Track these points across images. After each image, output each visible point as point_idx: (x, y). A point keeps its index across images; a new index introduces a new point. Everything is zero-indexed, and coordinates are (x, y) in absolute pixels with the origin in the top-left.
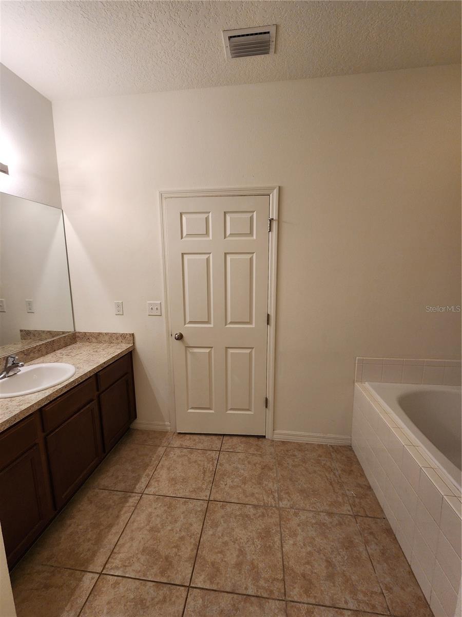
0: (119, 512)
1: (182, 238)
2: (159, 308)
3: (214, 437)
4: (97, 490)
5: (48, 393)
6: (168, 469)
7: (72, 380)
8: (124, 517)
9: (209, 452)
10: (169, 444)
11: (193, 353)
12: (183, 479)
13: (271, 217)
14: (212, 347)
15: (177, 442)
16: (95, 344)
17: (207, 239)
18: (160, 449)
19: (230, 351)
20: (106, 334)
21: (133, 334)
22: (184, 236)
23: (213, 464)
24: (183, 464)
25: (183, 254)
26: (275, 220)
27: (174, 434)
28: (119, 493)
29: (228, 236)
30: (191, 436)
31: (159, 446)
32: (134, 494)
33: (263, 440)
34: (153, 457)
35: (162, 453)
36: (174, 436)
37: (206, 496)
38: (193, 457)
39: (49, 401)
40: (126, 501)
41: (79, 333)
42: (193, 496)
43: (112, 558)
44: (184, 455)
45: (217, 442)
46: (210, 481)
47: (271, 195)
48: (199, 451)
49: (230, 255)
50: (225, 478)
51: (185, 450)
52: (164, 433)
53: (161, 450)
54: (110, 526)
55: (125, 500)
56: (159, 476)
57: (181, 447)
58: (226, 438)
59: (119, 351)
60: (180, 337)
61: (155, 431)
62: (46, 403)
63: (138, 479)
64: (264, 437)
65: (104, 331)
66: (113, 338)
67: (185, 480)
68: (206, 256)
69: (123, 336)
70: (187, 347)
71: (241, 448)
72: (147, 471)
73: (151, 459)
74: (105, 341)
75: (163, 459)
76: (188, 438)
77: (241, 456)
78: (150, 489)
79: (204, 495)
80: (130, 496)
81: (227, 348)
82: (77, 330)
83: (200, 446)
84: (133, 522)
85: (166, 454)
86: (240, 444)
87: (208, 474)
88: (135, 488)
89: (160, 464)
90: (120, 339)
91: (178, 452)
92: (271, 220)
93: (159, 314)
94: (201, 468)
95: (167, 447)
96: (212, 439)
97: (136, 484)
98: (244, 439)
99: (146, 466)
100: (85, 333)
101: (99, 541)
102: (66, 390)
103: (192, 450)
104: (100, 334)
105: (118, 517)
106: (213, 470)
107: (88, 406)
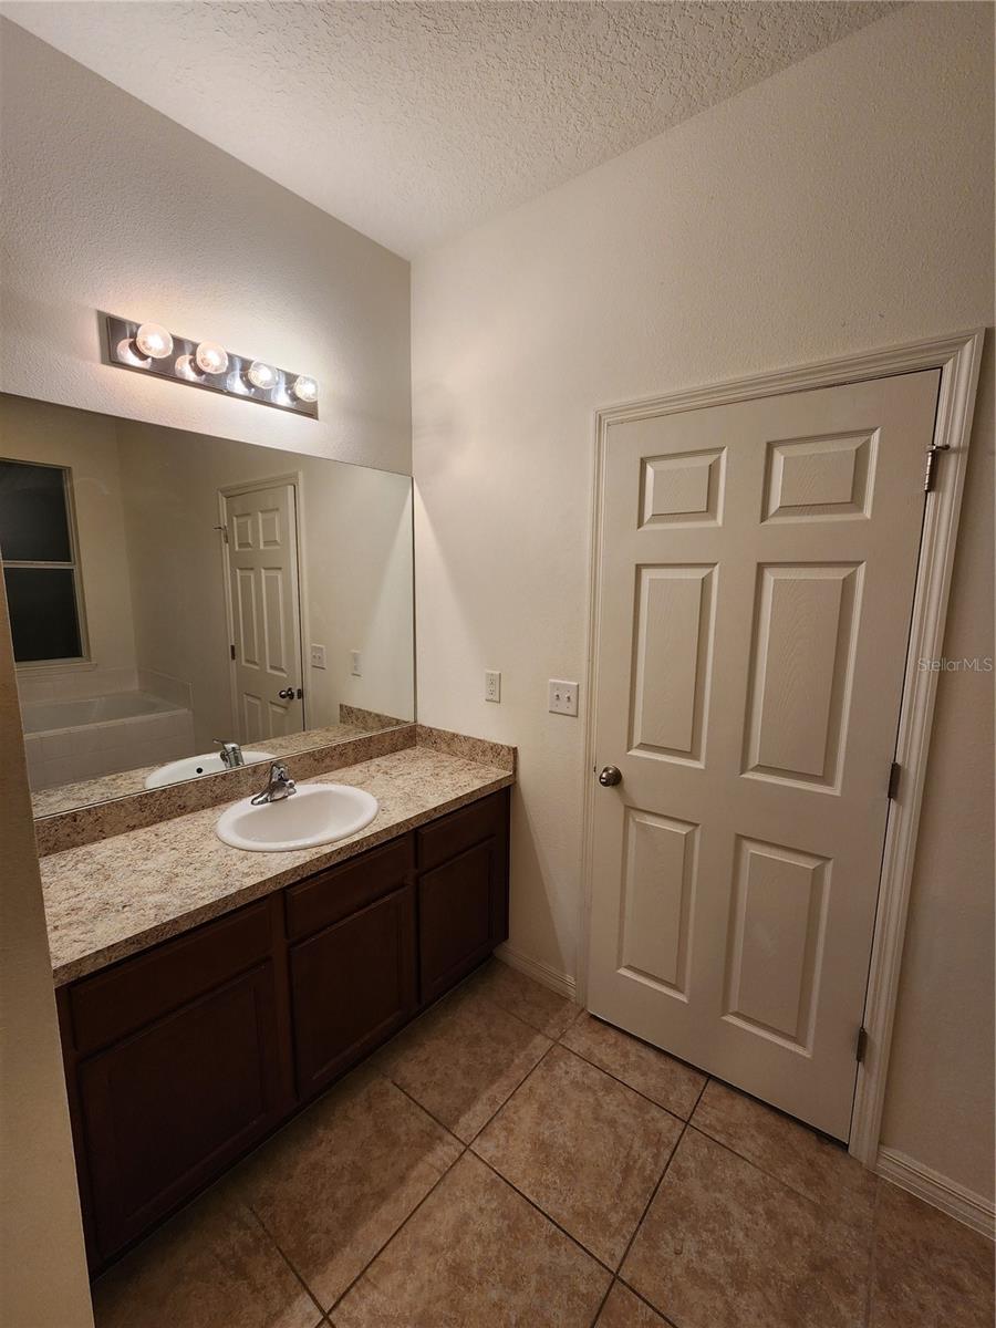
0: (407, 1169)
1: (640, 524)
2: (573, 699)
3: (679, 1069)
4: (388, 1084)
5: (304, 857)
6: (542, 1108)
7: (357, 838)
8: (414, 1190)
9: (655, 1112)
10: (563, 1035)
11: (644, 828)
12: (567, 1161)
13: (939, 442)
14: (697, 825)
15: (580, 1041)
16: (444, 756)
17: (710, 524)
18: (538, 1039)
19: (751, 849)
20: (467, 739)
21: (515, 749)
22: (646, 520)
23: (656, 1156)
24: (578, 1114)
25: (639, 568)
26: (957, 451)
27: (579, 1014)
28: (425, 1116)
29: (774, 515)
30: (621, 1038)
31: (539, 1031)
32: (450, 1138)
33: (839, 1153)
34: (518, 1056)
35: (541, 1053)
36: (580, 1019)
37: (612, 1256)
38: (611, 1104)
39: (299, 878)
40: (430, 1148)
41: (422, 727)
42: (579, 1232)
43: (358, 1289)
44: (589, 1088)
45: (683, 1093)
46: (634, 1211)
47: (948, 368)
48: (630, 1095)
49: (774, 570)
50: (682, 1225)
51: (595, 1074)
52: (560, 999)
53: (540, 1044)
54: (382, 1196)
55: (428, 1142)
56: (516, 1118)
57: (585, 1059)
58: (713, 1089)
59: (477, 784)
60: (614, 780)
61: (540, 985)
62: (291, 882)
63: (470, 1099)
64: (845, 1147)
65: (464, 732)
66: (478, 750)
67: (571, 1166)
68: (701, 573)
69: (495, 749)
70: (630, 808)
71: (752, 1145)
72: (495, 1087)
73: (513, 1061)
74: (462, 753)
75: (538, 1072)
76: (612, 1041)
77: (749, 1175)
78: (486, 1145)
79: (610, 1247)
80: (440, 1138)
81: (740, 837)
82: (419, 723)
83: (634, 1079)
84: (426, 1218)
85: (549, 1060)
86: (753, 1132)
87: (635, 1184)
88: (456, 1121)
89: (528, 1084)
90: (490, 755)
91: (576, 1067)
92: (938, 455)
93: (572, 712)
94: (623, 1153)
95: (556, 1042)
96: (672, 1071)
97: (461, 1112)
98: (769, 1119)
99: (496, 1073)
100: (431, 729)
101: (350, 1221)
102: (339, 859)
103: (613, 1082)
104: (455, 736)
105: (402, 1179)
106: (651, 1178)
107: (387, 898)
